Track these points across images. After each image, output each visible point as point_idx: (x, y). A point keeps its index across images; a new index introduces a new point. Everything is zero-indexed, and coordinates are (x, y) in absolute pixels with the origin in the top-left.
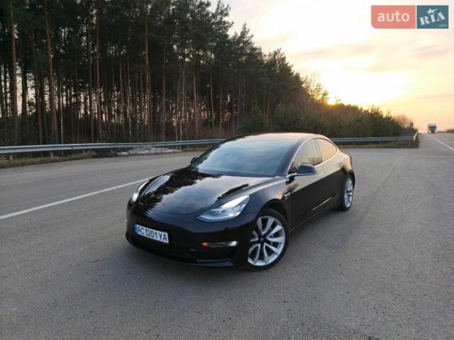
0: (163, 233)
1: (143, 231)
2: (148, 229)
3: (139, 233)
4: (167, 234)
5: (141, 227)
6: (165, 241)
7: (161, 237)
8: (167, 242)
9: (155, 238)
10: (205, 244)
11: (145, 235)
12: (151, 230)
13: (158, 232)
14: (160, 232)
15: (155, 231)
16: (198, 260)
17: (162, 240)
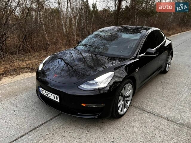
0: (56, 96)
1: (44, 92)
2: (47, 92)
3: (42, 92)
4: (58, 97)
5: (42, 89)
6: (57, 100)
7: (55, 98)
8: (59, 101)
9: (51, 98)
10: (83, 104)
11: (45, 94)
12: (48, 92)
13: (52, 94)
14: (54, 95)
15: (51, 94)
16: (78, 114)
17: (55, 100)
